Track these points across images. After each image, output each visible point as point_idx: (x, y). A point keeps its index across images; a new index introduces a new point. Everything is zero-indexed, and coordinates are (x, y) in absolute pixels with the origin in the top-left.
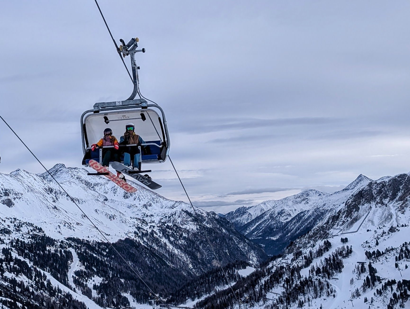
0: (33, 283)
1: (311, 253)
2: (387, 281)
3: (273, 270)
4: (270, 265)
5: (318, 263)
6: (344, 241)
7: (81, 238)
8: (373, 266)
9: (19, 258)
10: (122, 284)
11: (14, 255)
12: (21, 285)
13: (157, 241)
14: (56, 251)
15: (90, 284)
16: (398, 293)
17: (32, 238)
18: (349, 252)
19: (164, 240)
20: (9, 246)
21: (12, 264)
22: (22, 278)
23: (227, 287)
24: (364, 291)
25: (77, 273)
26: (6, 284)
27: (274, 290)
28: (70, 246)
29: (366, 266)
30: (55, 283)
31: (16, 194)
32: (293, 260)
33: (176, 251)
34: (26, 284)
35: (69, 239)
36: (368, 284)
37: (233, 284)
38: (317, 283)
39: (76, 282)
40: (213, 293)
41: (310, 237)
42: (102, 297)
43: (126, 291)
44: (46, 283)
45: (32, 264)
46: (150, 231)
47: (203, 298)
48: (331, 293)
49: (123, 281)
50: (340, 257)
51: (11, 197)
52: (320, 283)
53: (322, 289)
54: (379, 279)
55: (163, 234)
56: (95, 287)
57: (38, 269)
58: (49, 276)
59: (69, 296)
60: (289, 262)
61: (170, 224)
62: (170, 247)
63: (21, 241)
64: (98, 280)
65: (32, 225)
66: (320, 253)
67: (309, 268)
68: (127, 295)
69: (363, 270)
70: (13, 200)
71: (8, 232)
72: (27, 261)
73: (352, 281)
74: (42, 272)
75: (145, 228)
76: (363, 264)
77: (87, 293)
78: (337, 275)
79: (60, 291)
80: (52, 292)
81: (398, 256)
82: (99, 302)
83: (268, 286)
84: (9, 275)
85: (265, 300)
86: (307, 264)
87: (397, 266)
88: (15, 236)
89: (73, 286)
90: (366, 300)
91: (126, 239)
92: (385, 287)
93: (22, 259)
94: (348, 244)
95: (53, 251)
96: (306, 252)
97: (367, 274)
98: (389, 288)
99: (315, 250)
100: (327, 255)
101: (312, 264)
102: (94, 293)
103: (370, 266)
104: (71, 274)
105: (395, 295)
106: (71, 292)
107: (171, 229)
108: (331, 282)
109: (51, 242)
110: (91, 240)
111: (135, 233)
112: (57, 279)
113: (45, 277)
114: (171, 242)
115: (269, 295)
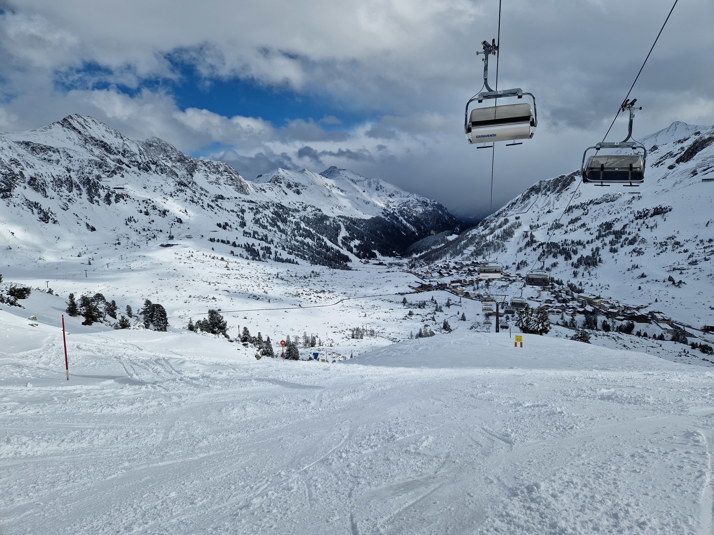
0: (315, 244)
1: (495, 225)
2: (540, 243)
3: (470, 236)
4: (468, 234)
5: (498, 232)
6: (517, 218)
7: (347, 216)
8: (533, 233)
9: (306, 227)
10: (372, 244)
11: (303, 225)
12: (308, 245)
13: (397, 219)
14: (331, 224)
15: (352, 244)
16: (546, 250)
17: (315, 215)
18: (520, 225)
19: (401, 218)
20: (299, 220)
21: (301, 231)
22: (308, 240)
23: (439, 247)
24: (525, 248)
25: (344, 238)
26: (297, 244)
27: (468, 248)
28: (340, 221)
29: (529, 234)
30: (329, 244)
31: (303, 186)
32: (483, 230)
33: (408, 225)
34: (310, 244)
35: (339, 216)
36: (528, 244)
37: (443, 245)
38: (496, 244)
39: (342, 243)
40: (429, 250)
41: (496, 216)
42: (360, 252)
43: (375, 249)
44: (323, 243)
45: (314, 232)
46: (392, 212)
47: (423, 253)
48: (504, 250)
49: (373, 243)
50: (513, 229)
51: (300, 188)
52: (498, 244)
53: (499, 248)
54: (535, 242)
55: (401, 214)
56: (355, 246)
57: (319, 235)
58: (326, 239)
59: (338, 251)
60: (481, 231)
61: (405, 208)
62: (404, 222)
63: (307, 217)
64: (357, 242)
65: (314, 207)
66: (500, 226)
67: (493, 235)
68: (376, 252)
69: (526, 236)
70: (301, 190)
71: (298, 211)
72: (311, 230)
73: (518, 243)
74: (321, 237)
75: (389, 210)
76: (527, 232)
77: (350, 250)
78: (510, 239)
79: (332, 248)
80: (328, 249)
81: (550, 227)
82: (358, 255)
83: (466, 246)
84: (299, 238)
85: (463, 254)
86: (492, 233)
87: (548, 234)
88: (302, 213)
89: (341, 245)
90: (525, 254)
91: (377, 217)
92: (539, 247)
93: (308, 228)
94: (520, 220)
95: (328, 224)
96: (492, 225)
97: (528, 239)
98: (541, 247)
99: (498, 224)
100: (505, 227)
101: (494, 233)
102: (355, 250)
103: (531, 234)
104: (340, 238)
105: (544, 251)
106: (340, 249)
107: (406, 211)
108: (505, 243)
109: (326, 218)
110: (353, 217)
111: (383, 213)
112: (331, 241)
113: (323, 240)
114: (405, 219)
115: (465, 251)
